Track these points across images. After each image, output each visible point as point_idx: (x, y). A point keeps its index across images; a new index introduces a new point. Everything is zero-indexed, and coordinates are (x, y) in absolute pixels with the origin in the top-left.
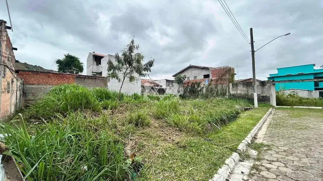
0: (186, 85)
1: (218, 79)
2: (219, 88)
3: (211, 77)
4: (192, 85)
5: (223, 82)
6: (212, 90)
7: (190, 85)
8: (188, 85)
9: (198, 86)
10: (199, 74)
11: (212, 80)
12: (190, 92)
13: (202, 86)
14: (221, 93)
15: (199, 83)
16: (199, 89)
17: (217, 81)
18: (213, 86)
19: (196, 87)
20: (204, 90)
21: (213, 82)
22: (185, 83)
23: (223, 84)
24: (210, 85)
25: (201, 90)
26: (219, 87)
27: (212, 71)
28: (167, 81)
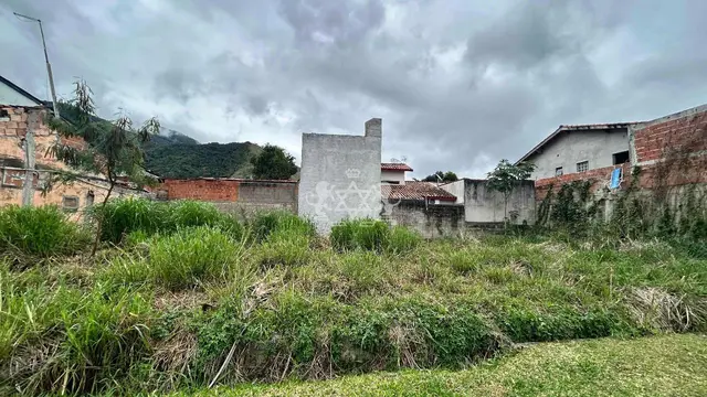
0: (545, 194)
1: (669, 164)
2: (673, 201)
3: (634, 161)
4: (561, 194)
5: (692, 174)
6: (638, 209)
7: (555, 192)
8: (550, 194)
9: (585, 196)
10: (596, 152)
11: (638, 171)
12: (555, 216)
13: (599, 194)
14: (683, 222)
15: (588, 186)
16: (589, 205)
17: (661, 172)
18: (645, 194)
19: (577, 199)
20: (608, 209)
21: (644, 179)
22: (540, 188)
23: (694, 184)
24: (629, 188)
25: (593, 211)
26: (676, 198)
27: (639, 135)
28: (468, 182)
